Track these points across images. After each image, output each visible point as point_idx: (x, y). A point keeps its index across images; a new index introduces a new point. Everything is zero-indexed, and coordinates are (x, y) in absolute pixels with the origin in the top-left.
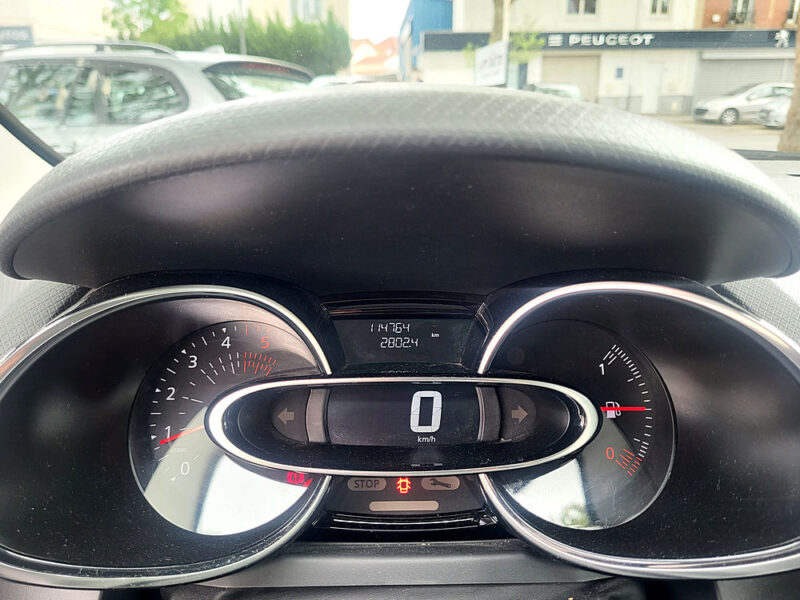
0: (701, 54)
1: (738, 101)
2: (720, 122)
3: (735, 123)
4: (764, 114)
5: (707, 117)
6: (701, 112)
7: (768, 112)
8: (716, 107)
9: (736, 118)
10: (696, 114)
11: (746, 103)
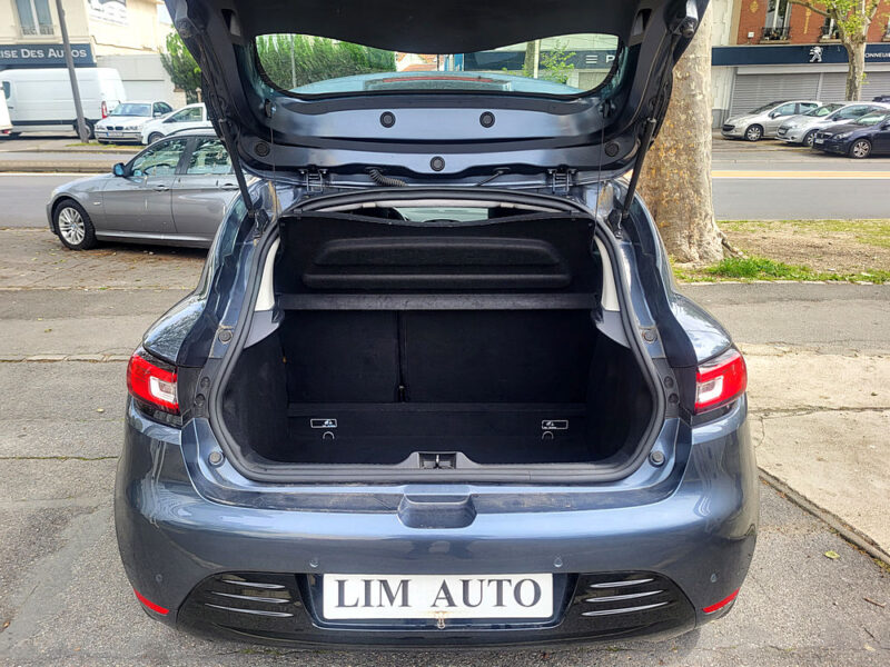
0: (736, 70)
1: (763, 118)
2: (745, 138)
3: (760, 139)
4: (782, 131)
5: (733, 133)
6: (729, 128)
7: (786, 129)
8: (742, 123)
9: (761, 134)
10: (724, 130)
11: (770, 119)
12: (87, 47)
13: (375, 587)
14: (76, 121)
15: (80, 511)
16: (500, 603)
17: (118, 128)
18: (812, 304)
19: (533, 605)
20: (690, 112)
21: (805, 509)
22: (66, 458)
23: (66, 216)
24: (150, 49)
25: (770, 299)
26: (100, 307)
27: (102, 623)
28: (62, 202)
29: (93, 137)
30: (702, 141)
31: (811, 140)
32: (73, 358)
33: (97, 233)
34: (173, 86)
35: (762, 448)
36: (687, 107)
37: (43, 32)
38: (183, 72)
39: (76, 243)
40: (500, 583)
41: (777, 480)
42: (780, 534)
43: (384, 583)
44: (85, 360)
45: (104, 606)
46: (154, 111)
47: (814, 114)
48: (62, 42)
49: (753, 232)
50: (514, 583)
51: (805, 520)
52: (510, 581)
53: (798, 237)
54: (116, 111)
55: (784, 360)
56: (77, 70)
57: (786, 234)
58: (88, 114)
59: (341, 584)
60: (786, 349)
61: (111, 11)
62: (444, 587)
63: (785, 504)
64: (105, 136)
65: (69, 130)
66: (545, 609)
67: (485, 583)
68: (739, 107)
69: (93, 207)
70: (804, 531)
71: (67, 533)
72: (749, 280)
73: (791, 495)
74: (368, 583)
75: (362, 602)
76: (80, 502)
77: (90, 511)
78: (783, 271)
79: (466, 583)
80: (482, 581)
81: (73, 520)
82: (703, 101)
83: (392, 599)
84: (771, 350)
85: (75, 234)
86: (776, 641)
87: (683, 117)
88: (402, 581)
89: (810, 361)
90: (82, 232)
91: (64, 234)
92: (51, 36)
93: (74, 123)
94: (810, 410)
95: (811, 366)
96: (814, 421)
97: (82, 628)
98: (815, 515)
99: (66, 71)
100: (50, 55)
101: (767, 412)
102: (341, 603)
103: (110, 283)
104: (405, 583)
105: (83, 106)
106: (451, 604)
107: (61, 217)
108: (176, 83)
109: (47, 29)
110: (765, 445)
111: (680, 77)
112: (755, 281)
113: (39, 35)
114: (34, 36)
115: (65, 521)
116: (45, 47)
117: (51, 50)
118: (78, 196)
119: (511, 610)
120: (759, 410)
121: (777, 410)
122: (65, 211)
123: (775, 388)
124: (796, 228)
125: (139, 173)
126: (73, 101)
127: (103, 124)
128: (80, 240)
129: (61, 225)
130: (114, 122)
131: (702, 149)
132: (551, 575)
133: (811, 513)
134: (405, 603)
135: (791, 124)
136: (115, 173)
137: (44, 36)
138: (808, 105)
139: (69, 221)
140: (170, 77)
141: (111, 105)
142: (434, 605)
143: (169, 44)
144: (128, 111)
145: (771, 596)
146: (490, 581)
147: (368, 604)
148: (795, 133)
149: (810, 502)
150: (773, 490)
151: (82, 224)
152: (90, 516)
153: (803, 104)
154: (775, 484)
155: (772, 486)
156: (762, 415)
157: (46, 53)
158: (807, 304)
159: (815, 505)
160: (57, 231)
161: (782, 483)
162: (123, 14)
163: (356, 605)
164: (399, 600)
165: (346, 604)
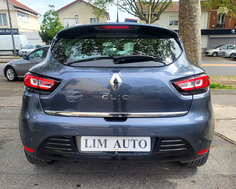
0: (209, 36)
1: (217, 50)
2: (212, 56)
3: (216, 56)
4: (223, 54)
5: (209, 54)
6: (207, 53)
7: (225, 53)
8: (211, 51)
9: (217, 55)
10: (206, 53)
11: (219, 50)
12: (17, 29)
13: (97, 141)
14: (13, 50)
15: (9, 140)
16: (134, 147)
17: (25, 52)
18: (233, 95)
19: (144, 148)
20: (195, 40)
21: (230, 142)
22: (6, 128)
23: (9, 71)
24: (35, 30)
25: (220, 94)
26: (18, 94)
27: (14, 166)
28: (8, 67)
29: (18, 55)
30: (199, 48)
31: (232, 56)
32: (9, 106)
33: (18, 76)
34: (42, 40)
35: (217, 128)
36: (194, 38)
37: (5, 25)
38: (45, 36)
39: (11, 79)
40: (134, 141)
41: (222, 135)
42: (223, 148)
43: (99, 140)
44: (13, 106)
45: (15, 162)
46: (36, 47)
47: (233, 49)
48: (10, 28)
49: (215, 79)
50: (139, 141)
51: (230, 145)
52: (137, 140)
53: (228, 80)
54: (25, 47)
55: (224, 108)
56: (14, 35)
57: (225, 79)
58: (17, 48)
59: (86, 140)
60: (225, 105)
61: (25, 19)
62: (117, 142)
63: (224, 141)
64: (21, 54)
65: (11, 53)
66: (148, 149)
67: (130, 141)
68: (210, 47)
69: (17, 69)
70: (230, 147)
71: (5, 145)
72: (213, 89)
73: (226, 139)
74: (94, 140)
75: (92, 146)
76: (9, 138)
77: (12, 140)
78: (224, 87)
79: (124, 141)
80: (129, 140)
81: (7, 142)
82: (198, 36)
83: (101, 145)
84: (220, 106)
85: (11, 77)
86: (221, 173)
87: (193, 41)
88: (105, 140)
89: (232, 108)
90: (13, 76)
91: (8, 77)
92: (7, 26)
93: (13, 51)
94: (232, 119)
95: (233, 109)
96: (233, 122)
97: (8, 167)
98: (234, 144)
99: (11, 35)
100: (6, 32)
101: (219, 120)
102: (86, 146)
103: (21, 89)
104: (105, 141)
105: (15, 46)
106: (120, 147)
107: (7, 72)
108: (43, 40)
109: (6, 24)
110: (218, 127)
111: (191, 29)
112: (215, 89)
113: (3, 26)
114: (2, 26)
115: (5, 143)
116: (5, 29)
117: (7, 30)
118: (13, 66)
119: (138, 149)
120: (216, 119)
121: (222, 119)
122: (9, 70)
123: (221, 114)
124: (228, 78)
125: (31, 58)
126: (13, 44)
127: (21, 51)
128: (13, 79)
129: (7, 74)
130: (24, 50)
131: (198, 51)
132: (150, 137)
133: (232, 143)
134: (106, 147)
135: (226, 52)
136: (24, 58)
137: (5, 26)
138: (231, 46)
139: (10, 73)
140: (41, 38)
141: (24, 46)
142: (114, 147)
143: (41, 28)
144: (28, 47)
145: (220, 163)
146: (131, 140)
147: (94, 147)
148: (227, 54)
149: (232, 141)
150: (221, 138)
151: (13, 74)
152: (12, 142)
153: (230, 46)
154: (221, 136)
155: (220, 137)
156: (217, 120)
157: (5, 31)
158: (231, 95)
159: (234, 141)
160: (6, 76)
161: (223, 136)
162: (28, 20)
163: (91, 147)
164: (104, 145)
165: (88, 147)
